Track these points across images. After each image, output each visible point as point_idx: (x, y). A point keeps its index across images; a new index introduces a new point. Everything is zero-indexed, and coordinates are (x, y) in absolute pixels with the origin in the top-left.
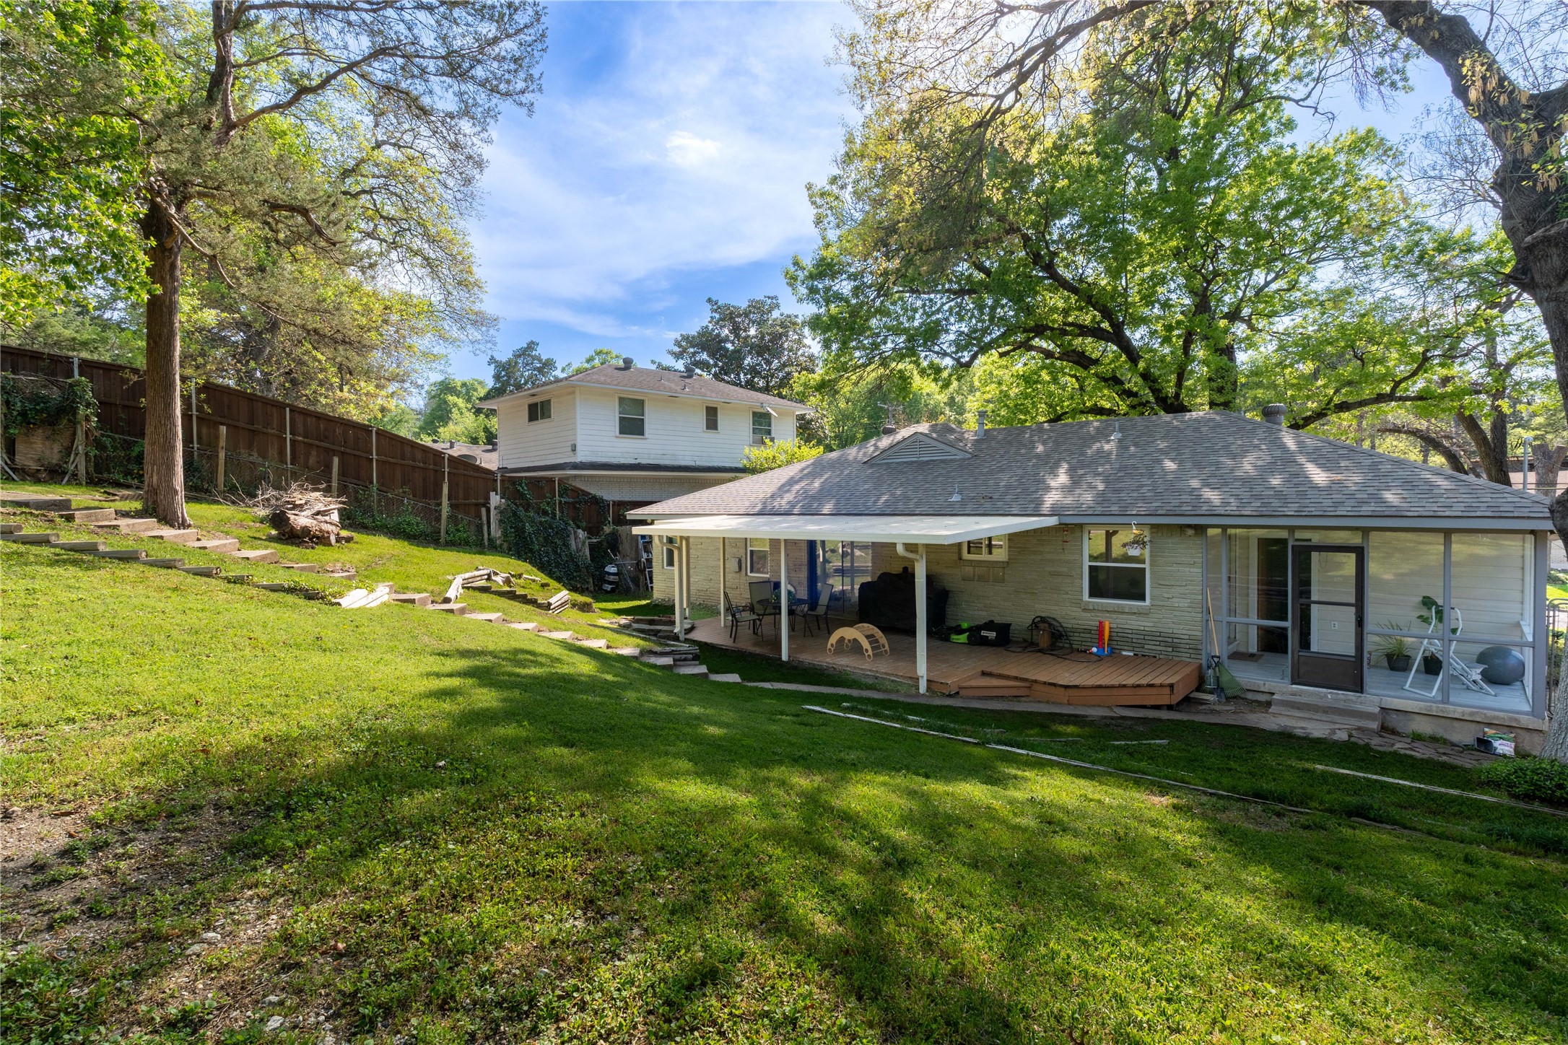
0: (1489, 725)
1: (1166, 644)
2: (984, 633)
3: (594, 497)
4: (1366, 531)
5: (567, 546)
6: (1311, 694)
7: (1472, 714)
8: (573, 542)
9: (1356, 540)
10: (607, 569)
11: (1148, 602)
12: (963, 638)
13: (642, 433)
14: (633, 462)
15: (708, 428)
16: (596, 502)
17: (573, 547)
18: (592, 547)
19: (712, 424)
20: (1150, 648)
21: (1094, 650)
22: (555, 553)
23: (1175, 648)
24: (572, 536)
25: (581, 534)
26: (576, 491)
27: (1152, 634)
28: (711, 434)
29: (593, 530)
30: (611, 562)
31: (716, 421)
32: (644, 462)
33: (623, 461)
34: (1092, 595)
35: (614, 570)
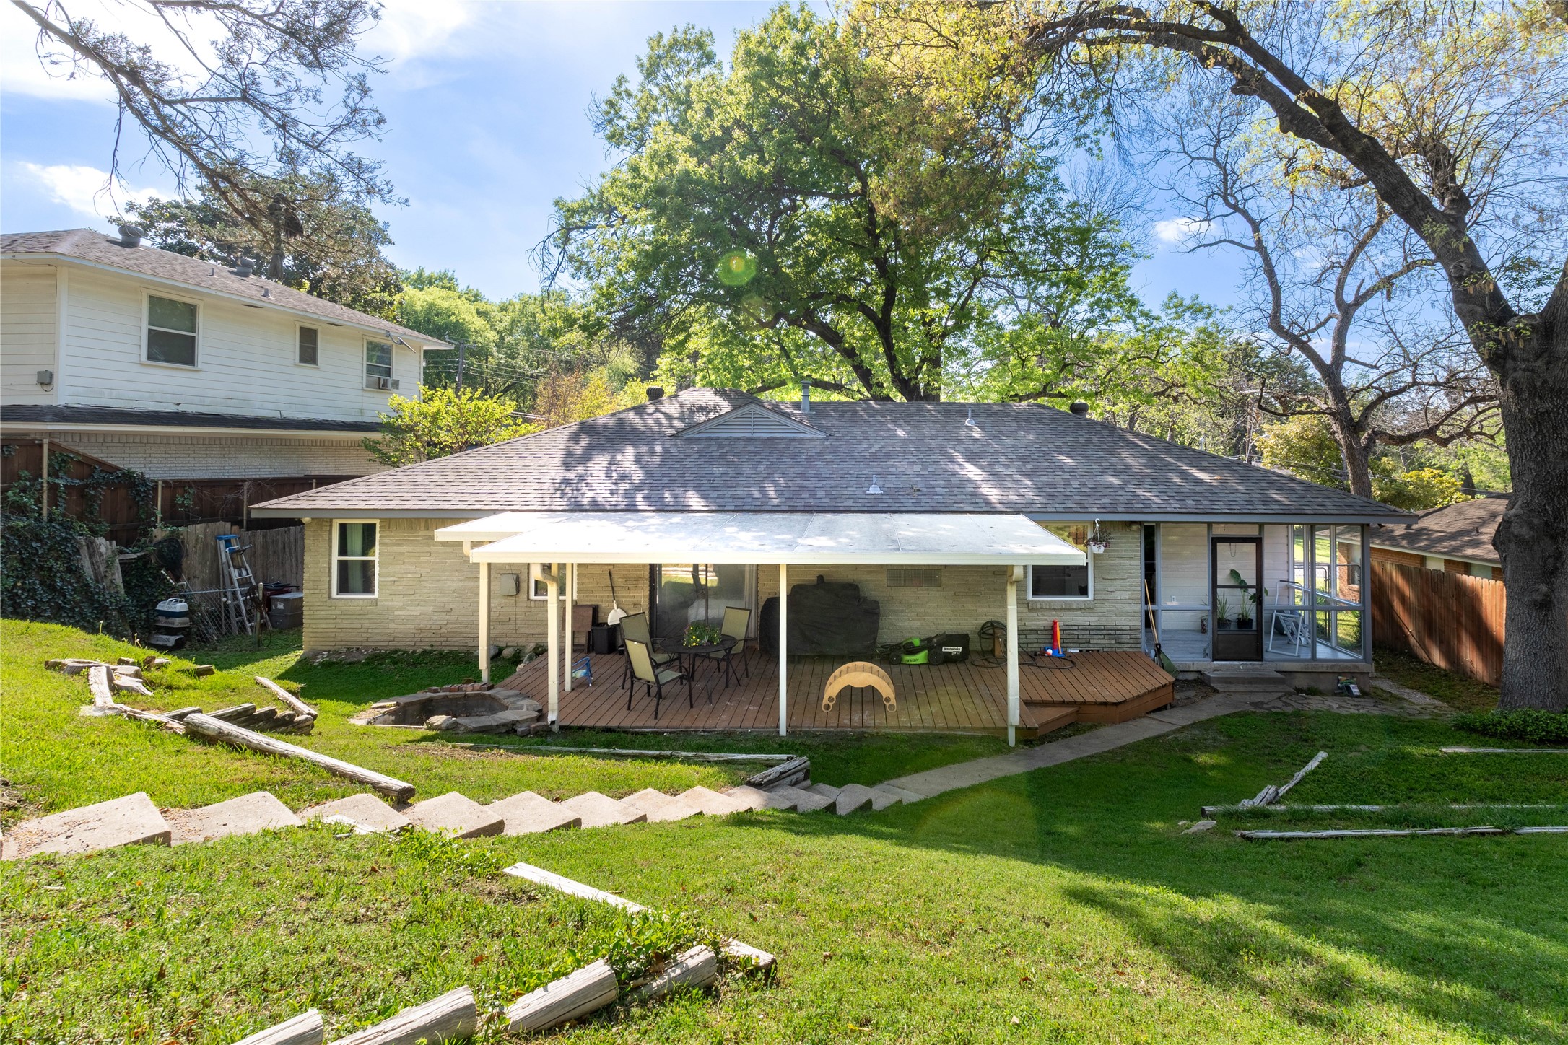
0: (1340, 674)
1: (1110, 637)
2: (945, 649)
3: (129, 475)
4: (1261, 525)
5: (73, 570)
6: (1228, 668)
7: (1332, 667)
8: (86, 564)
9: (1253, 531)
10: (162, 606)
11: (1091, 596)
12: (921, 658)
13: (192, 363)
14: (173, 409)
15: (302, 360)
16: (132, 484)
17: (88, 571)
18: (126, 568)
19: (308, 354)
20: (1097, 642)
21: (1050, 651)
22: (52, 588)
23: (1117, 639)
24: (84, 551)
25: (104, 546)
26: (89, 465)
27: (1098, 628)
28: (307, 370)
29: (126, 535)
30: (170, 593)
31: (314, 350)
32: (192, 409)
33: (152, 407)
34: (1034, 594)
35: (181, 607)
